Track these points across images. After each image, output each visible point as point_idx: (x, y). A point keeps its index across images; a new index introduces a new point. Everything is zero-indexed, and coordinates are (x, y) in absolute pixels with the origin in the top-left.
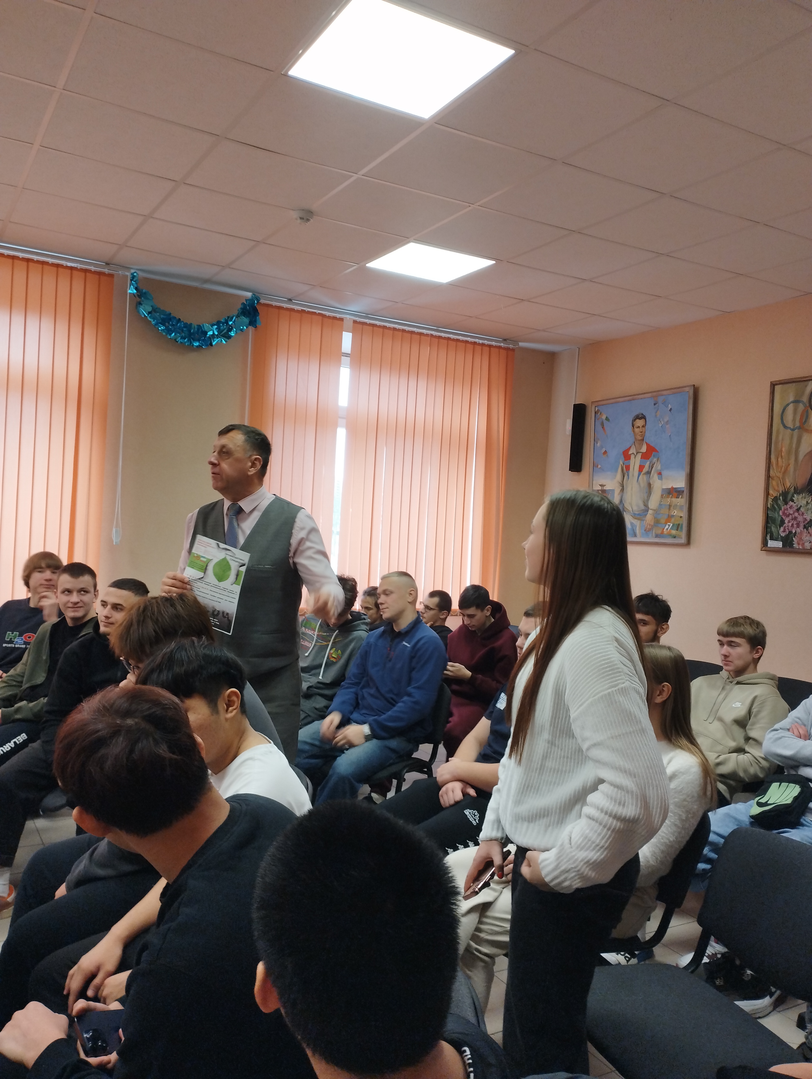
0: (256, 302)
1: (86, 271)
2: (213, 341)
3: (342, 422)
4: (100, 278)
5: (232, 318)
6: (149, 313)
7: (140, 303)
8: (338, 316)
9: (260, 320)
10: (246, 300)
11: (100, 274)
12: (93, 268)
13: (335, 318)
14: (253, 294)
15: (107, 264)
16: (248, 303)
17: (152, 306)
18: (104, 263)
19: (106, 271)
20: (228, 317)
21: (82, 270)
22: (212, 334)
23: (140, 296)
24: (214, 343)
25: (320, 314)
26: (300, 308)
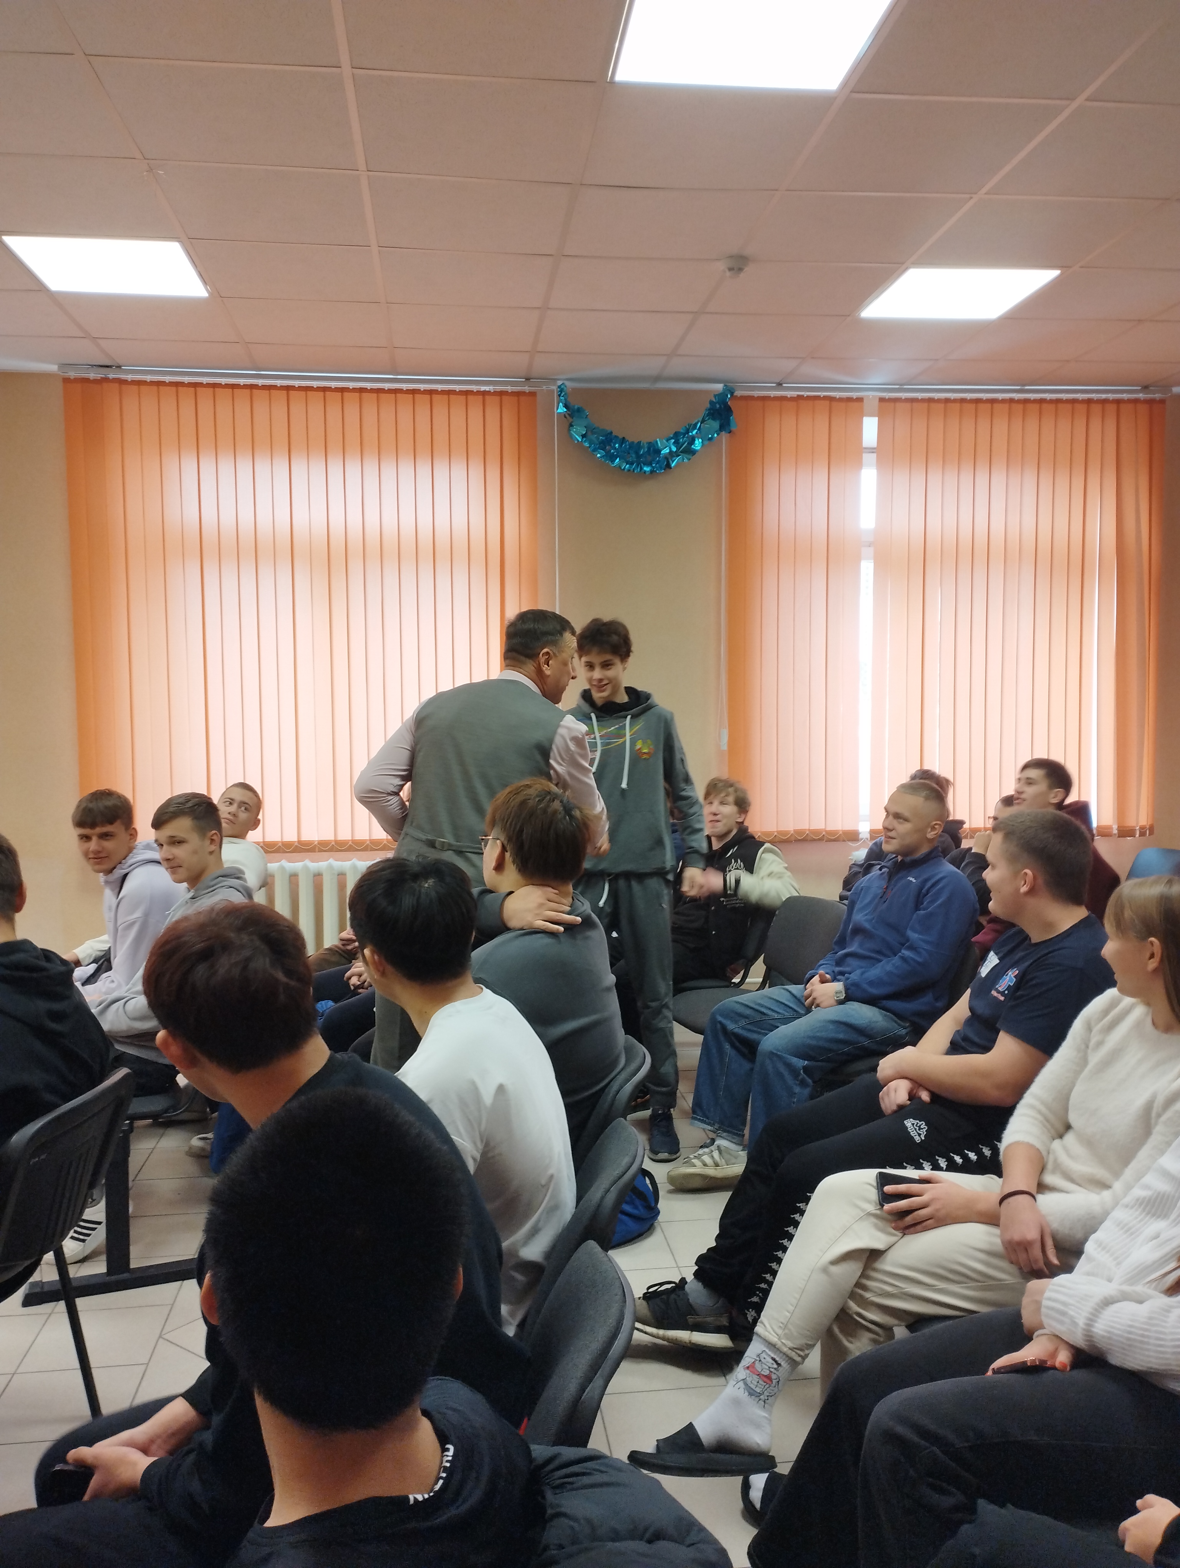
0: (729, 396)
1: (501, 394)
2: (671, 462)
3: (868, 552)
4: (518, 400)
5: (696, 425)
6: (583, 436)
7: (571, 425)
8: (854, 395)
9: (735, 420)
10: (715, 396)
11: (518, 394)
12: (509, 389)
13: (849, 399)
14: (725, 385)
15: (527, 379)
16: (717, 400)
17: (585, 427)
18: (523, 379)
19: (526, 389)
20: (690, 425)
21: (495, 393)
22: (668, 451)
23: (571, 416)
24: (673, 465)
25: (825, 398)
26: (795, 394)
